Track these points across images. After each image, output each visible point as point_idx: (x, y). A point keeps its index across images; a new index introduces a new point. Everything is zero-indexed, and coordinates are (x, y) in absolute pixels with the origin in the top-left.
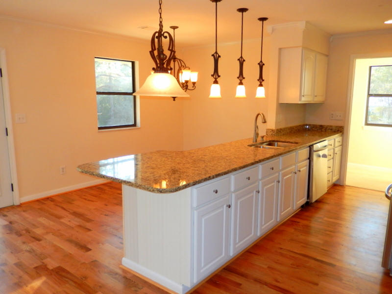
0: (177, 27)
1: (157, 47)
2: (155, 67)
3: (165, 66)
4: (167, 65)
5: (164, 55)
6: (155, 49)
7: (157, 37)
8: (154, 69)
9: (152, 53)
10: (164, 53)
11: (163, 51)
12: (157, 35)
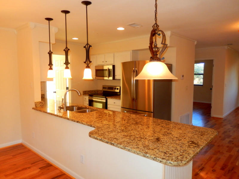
11: (157, 45)
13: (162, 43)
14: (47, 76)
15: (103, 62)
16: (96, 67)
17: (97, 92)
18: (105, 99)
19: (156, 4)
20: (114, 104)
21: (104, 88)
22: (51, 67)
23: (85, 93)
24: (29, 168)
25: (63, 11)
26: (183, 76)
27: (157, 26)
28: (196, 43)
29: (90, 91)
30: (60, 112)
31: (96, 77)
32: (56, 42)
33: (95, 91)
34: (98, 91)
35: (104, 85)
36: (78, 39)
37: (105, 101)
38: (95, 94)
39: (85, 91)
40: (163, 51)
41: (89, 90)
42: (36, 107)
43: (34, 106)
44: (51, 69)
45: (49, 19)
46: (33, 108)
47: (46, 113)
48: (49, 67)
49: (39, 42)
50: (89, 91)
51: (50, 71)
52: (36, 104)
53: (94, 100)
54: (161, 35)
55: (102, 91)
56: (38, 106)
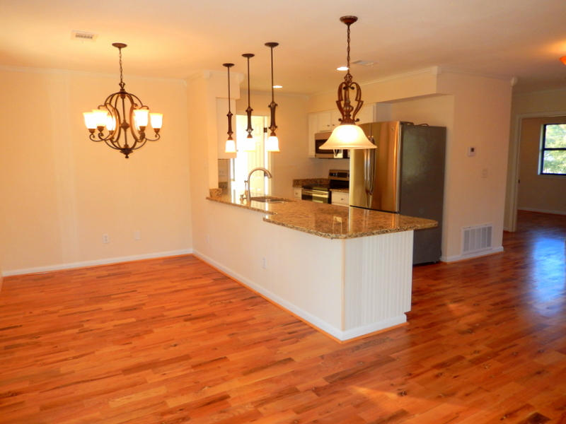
0: (125, 46)
1: (344, 98)
2: (342, 118)
3: (351, 118)
4: (354, 117)
5: (350, 106)
6: (342, 100)
7: (344, 88)
8: (340, 120)
9: (338, 103)
10: (351, 104)
11: (350, 103)
12: (344, 85)
13: (356, 100)
14: (225, 149)
15: (328, 126)
16: (316, 135)
17: (321, 182)
18: (327, 192)
19: (349, 47)
20: (341, 201)
21: (331, 174)
22: (230, 136)
23: (296, 183)
24: (201, 278)
25: (245, 55)
26: (473, 150)
27: (351, 77)
28: (513, 82)
29: (307, 180)
30: (242, 202)
31: (317, 154)
32: (241, 97)
33: (315, 180)
34: (321, 180)
35: (332, 168)
36: (281, 87)
37: (327, 196)
38: (316, 186)
39: (298, 181)
40: (357, 110)
41: (306, 178)
42: (211, 196)
43: (208, 195)
44: (230, 138)
45: (229, 65)
46: (207, 198)
47: (230, 204)
48: (228, 136)
49: (217, 98)
50: (304, 181)
51: (229, 143)
52: (211, 192)
53: (314, 195)
54: (356, 89)
55: (328, 180)
56: (215, 195)
